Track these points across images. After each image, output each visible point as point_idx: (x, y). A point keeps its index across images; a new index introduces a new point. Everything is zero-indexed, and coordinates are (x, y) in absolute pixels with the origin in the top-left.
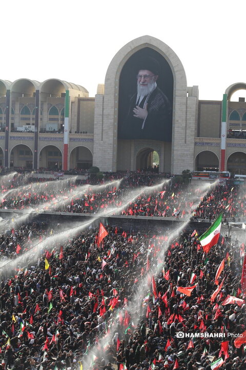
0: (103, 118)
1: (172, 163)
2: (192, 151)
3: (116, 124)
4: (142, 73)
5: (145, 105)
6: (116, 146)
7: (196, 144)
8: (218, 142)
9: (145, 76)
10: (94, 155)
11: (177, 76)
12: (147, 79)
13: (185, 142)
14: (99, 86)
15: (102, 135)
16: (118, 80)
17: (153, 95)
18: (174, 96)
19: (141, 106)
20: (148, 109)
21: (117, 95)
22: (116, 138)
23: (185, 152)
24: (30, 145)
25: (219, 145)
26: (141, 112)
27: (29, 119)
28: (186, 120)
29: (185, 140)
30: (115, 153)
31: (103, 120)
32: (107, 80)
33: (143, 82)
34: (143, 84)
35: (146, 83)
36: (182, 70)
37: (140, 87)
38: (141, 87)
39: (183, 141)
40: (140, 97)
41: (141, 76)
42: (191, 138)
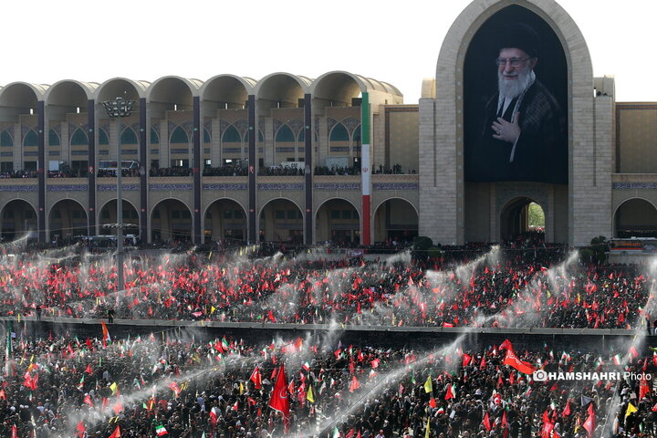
0: (435, 143)
1: (570, 225)
2: (607, 200)
3: (461, 153)
4: (507, 54)
5: (515, 115)
6: (461, 195)
7: (614, 186)
9: (512, 60)
10: (421, 214)
11: (574, 59)
12: (517, 66)
13: (595, 183)
14: (425, 84)
15: (435, 176)
16: (460, 70)
17: (528, 97)
18: (569, 96)
19: (508, 117)
20: (520, 123)
21: (460, 98)
22: (461, 181)
23: (595, 203)
24: (298, 199)
26: (507, 130)
27: (293, 150)
28: (595, 142)
29: (595, 179)
30: (461, 210)
31: (435, 147)
32: (440, 69)
33: (510, 72)
34: (510, 76)
35: (515, 73)
36: (583, 45)
37: (503, 82)
38: (506, 81)
39: (591, 181)
40: (505, 101)
41: (504, 61)
42: (605, 175)
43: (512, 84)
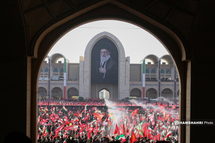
0: (84, 73)
1: (119, 94)
2: (129, 88)
3: (90, 76)
4: (103, 50)
5: (105, 66)
6: (90, 87)
7: (130, 84)
8: (141, 83)
9: (104, 52)
10: (80, 91)
11: (120, 52)
12: (105, 54)
13: (125, 84)
14: (81, 57)
15: (84, 81)
16: (91, 54)
17: (108, 62)
18: (119, 61)
19: (103, 67)
20: (106, 69)
21: (90, 61)
22: (90, 83)
23: (125, 89)
25: (142, 85)
26: (103, 70)
28: (125, 73)
29: (125, 83)
30: (90, 90)
31: (84, 74)
32: (85, 54)
33: (104, 55)
34: (104, 56)
35: (105, 56)
36: (123, 49)
37: (102, 58)
38: (103, 58)
39: (124, 83)
40: (102, 62)
41: (102, 52)
42: (128, 82)
43: (104, 58)
